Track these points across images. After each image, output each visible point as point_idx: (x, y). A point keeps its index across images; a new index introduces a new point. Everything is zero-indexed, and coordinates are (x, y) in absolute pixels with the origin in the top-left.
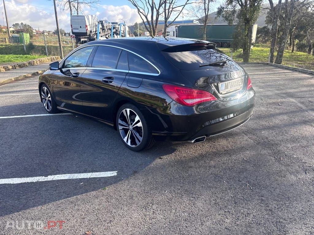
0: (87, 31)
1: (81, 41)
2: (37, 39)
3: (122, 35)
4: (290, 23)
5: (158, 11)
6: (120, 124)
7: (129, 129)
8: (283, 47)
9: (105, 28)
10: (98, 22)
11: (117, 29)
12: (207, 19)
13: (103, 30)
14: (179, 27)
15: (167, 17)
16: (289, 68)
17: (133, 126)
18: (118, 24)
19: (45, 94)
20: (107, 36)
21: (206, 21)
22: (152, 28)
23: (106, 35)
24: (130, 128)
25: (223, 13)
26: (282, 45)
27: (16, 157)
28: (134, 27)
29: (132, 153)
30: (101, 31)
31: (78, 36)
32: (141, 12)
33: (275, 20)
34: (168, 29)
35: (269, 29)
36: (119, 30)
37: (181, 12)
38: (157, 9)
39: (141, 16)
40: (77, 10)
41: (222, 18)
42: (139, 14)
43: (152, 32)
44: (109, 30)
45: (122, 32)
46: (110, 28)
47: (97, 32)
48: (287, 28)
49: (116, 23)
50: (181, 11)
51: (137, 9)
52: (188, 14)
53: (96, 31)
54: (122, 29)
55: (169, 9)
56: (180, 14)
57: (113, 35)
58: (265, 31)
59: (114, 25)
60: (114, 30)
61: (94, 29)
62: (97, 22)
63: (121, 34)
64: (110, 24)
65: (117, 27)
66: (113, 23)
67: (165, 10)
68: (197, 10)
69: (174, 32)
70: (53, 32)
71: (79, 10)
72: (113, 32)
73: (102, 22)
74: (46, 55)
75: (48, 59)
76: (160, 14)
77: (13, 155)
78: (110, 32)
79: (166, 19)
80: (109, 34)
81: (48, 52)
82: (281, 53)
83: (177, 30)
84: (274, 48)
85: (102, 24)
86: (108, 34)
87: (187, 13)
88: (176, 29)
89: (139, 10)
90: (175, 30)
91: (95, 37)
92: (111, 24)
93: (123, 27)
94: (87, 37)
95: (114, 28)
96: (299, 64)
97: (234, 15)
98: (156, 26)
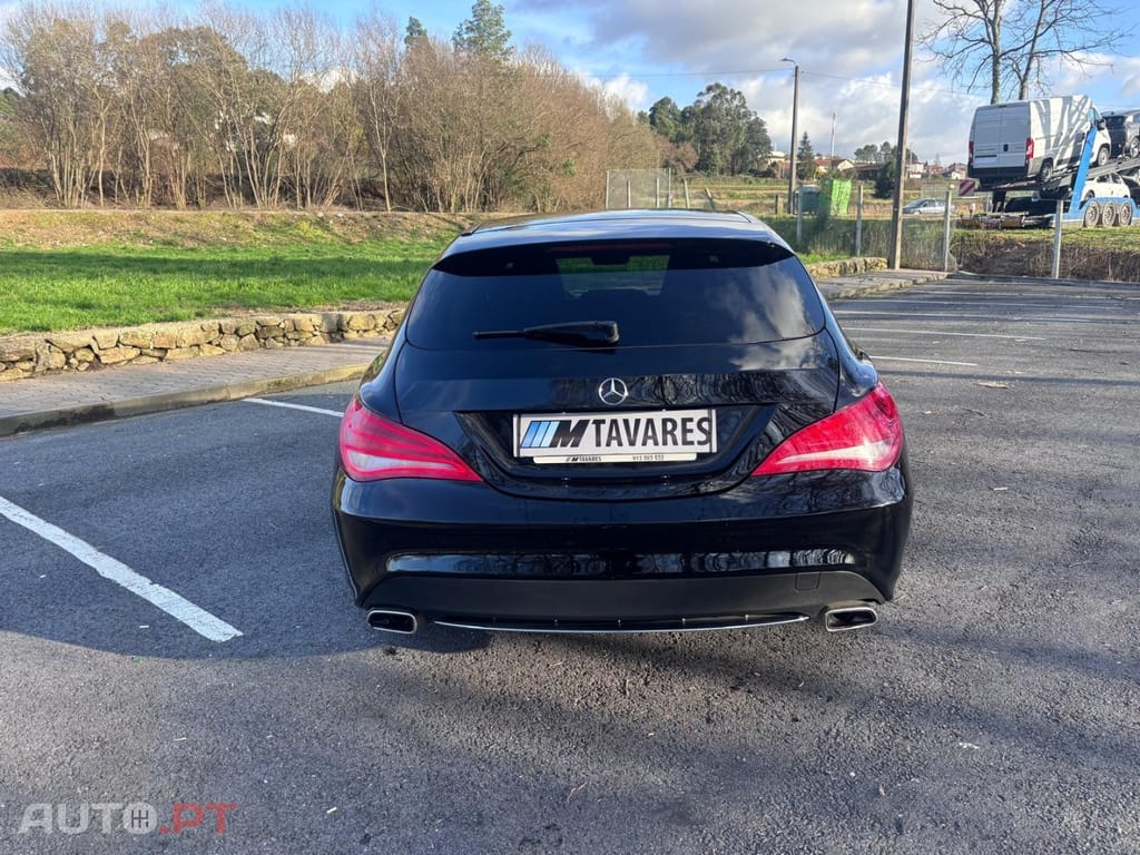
0: (1031, 160)
1: (1009, 200)
2: (914, 194)
10: (1096, 123)
13: (1114, 154)
30: (1104, 155)
40: (1023, 82)
47: (1078, 163)
53: (1074, 159)
61: (1064, 150)
62: (1088, 124)
74: (854, 254)
85: (1115, 127)
91: (1062, 184)
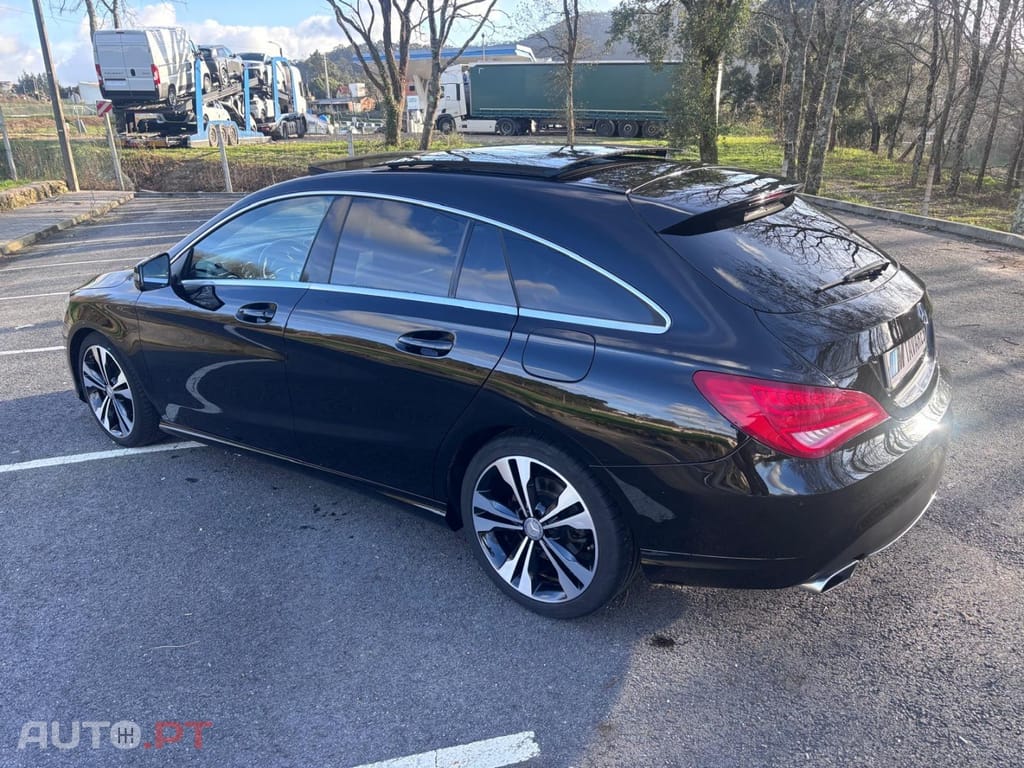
0: (159, 85)
1: (137, 121)
3: (280, 99)
4: (841, 60)
5: (405, 15)
6: (478, 510)
7: (523, 534)
8: (823, 138)
9: (221, 74)
10: (196, 55)
11: (262, 77)
12: (574, 45)
13: (213, 82)
14: (473, 71)
15: (438, 37)
16: (856, 210)
17: (543, 524)
18: (265, 59)
19: (98, 370)
20: (230, 103)
21: (571, 52)
22: (389, 74)
23: (226, 99)
24: (528, 531)
25: (631, 29)
26: (820, 133)
27: (65, 692)
28: (311, 65)
29: (544, 624)
30: (208, 83)
31: (123, 105)
32: (345, 19)
33: (796, 53)
34: (443, 79)
35: (749, 76)
36: (270, 82)
37: (485, 19)
38: (403, 9)
39: (347, 33)
40: (113, 11)
41: (630, 44)
42: (341, 25)
43: (389, 89)
44: (233, 81)
45: (280, 86)
46: (238, 73)
47: (193, 89)
48: (834, 78)
49: (259, 57)
50: (484, 16)
51: (332, 7)
52: (510, 28)
53: (189, 86)
54: (280, 78)
55: (444, 9)
56: (483, 27)
57: (251, 97)
58: (738, 81)
59: (252, 65)
60: (254, 82)
61: (181, 77)
62: (191, 54)
63: (277, 95)
64: (235, 60)
65: (262, 70)
66: (246, 57)
67: (431, 13)
68: (541, 14)
69: (458, 86)
70: (15, 86)
71: (119, 11)
72: (250, 88)
73: (209, 51)
74: (11, 178)
75: (24, 195)
76: (415, 27)
77: (50, 681)
78: (239, 88)
79: (437, 43)
80: (237, 97)
81: (17, 165)
82: (818, 159)
83: (469, 81)
84: (795, 144)
85: (209, 60)
86: (233, 95)
87: (509, 25)
88: (464, 75)
89: (339, 12)
90: (461, 81)
91: (189, 106)
92: (239, 60)
93: (282, 69)
94: (157, 106)
95: (252, 75)
96: (860, 188)
97: (667, 36)
98: (400, 69)
